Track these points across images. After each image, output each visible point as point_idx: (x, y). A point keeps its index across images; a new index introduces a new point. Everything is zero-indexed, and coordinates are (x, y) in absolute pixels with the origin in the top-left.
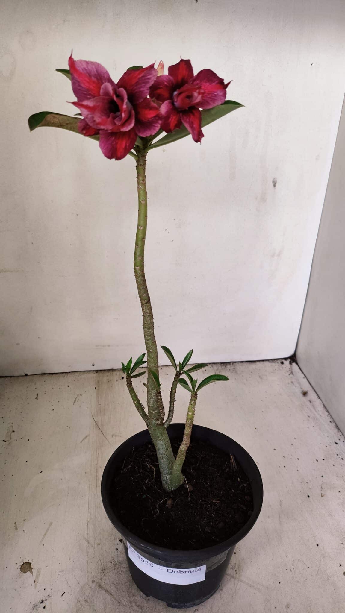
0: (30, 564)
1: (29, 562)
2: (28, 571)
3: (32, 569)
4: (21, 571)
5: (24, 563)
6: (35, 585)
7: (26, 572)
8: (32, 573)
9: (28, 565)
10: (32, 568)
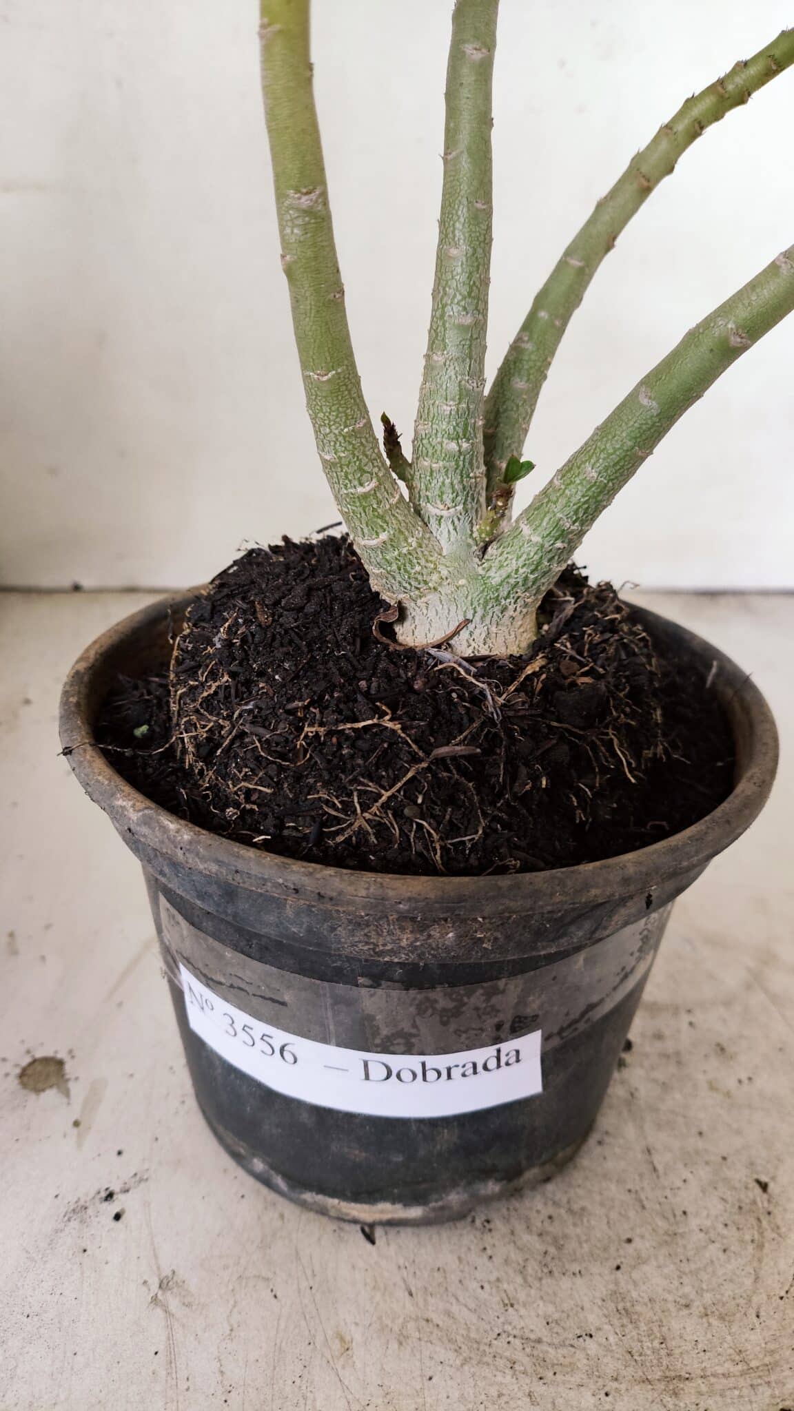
0: (60, 1063)
1: (59, 1056)
2: (51, 1087)
3: (68, 1080)
4: (24, 1085)
5: (34, 1061)
6: (80, 1136)
7: (43, 1090)
8: (67, 1093)
9: (52, 1068)
10: (67, 1077)
